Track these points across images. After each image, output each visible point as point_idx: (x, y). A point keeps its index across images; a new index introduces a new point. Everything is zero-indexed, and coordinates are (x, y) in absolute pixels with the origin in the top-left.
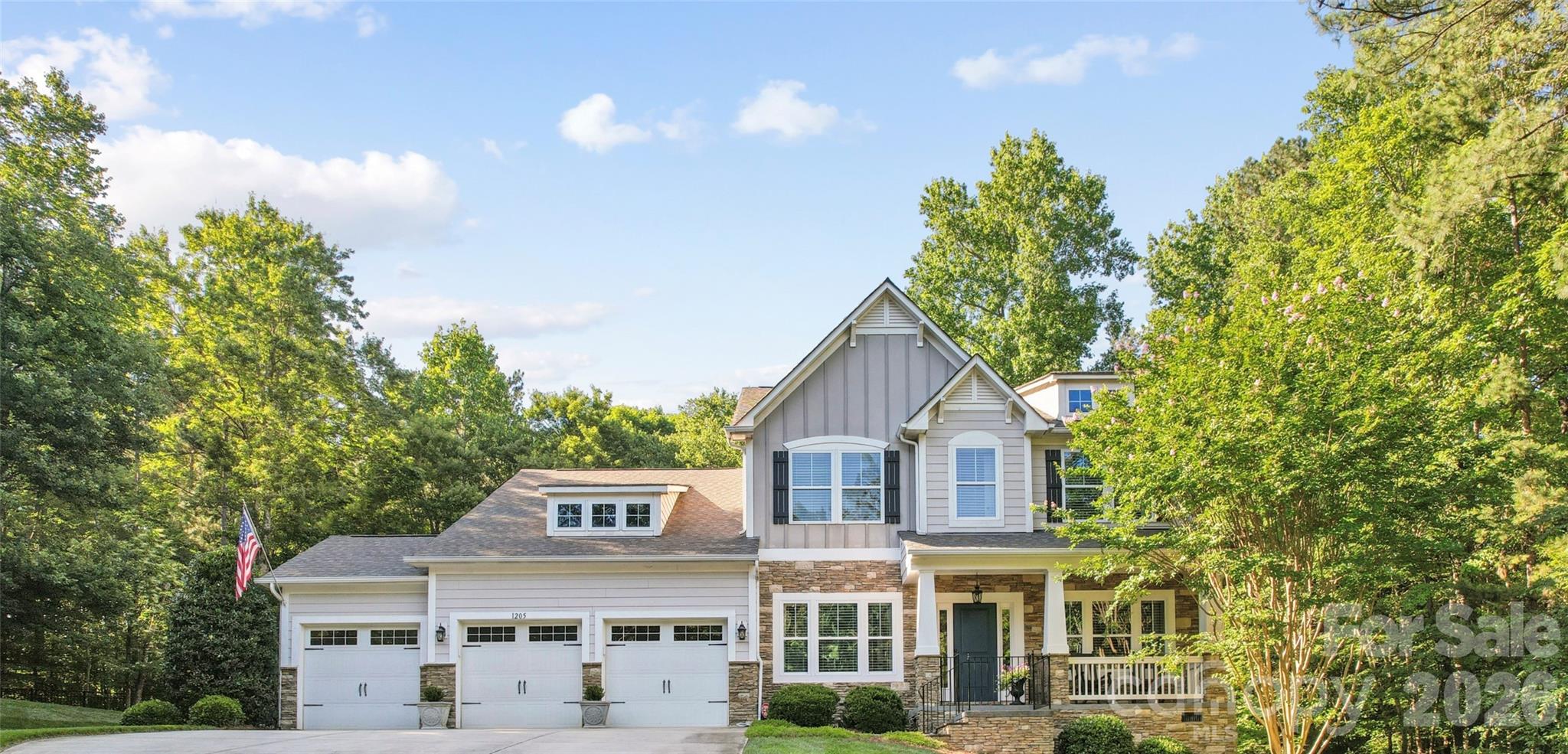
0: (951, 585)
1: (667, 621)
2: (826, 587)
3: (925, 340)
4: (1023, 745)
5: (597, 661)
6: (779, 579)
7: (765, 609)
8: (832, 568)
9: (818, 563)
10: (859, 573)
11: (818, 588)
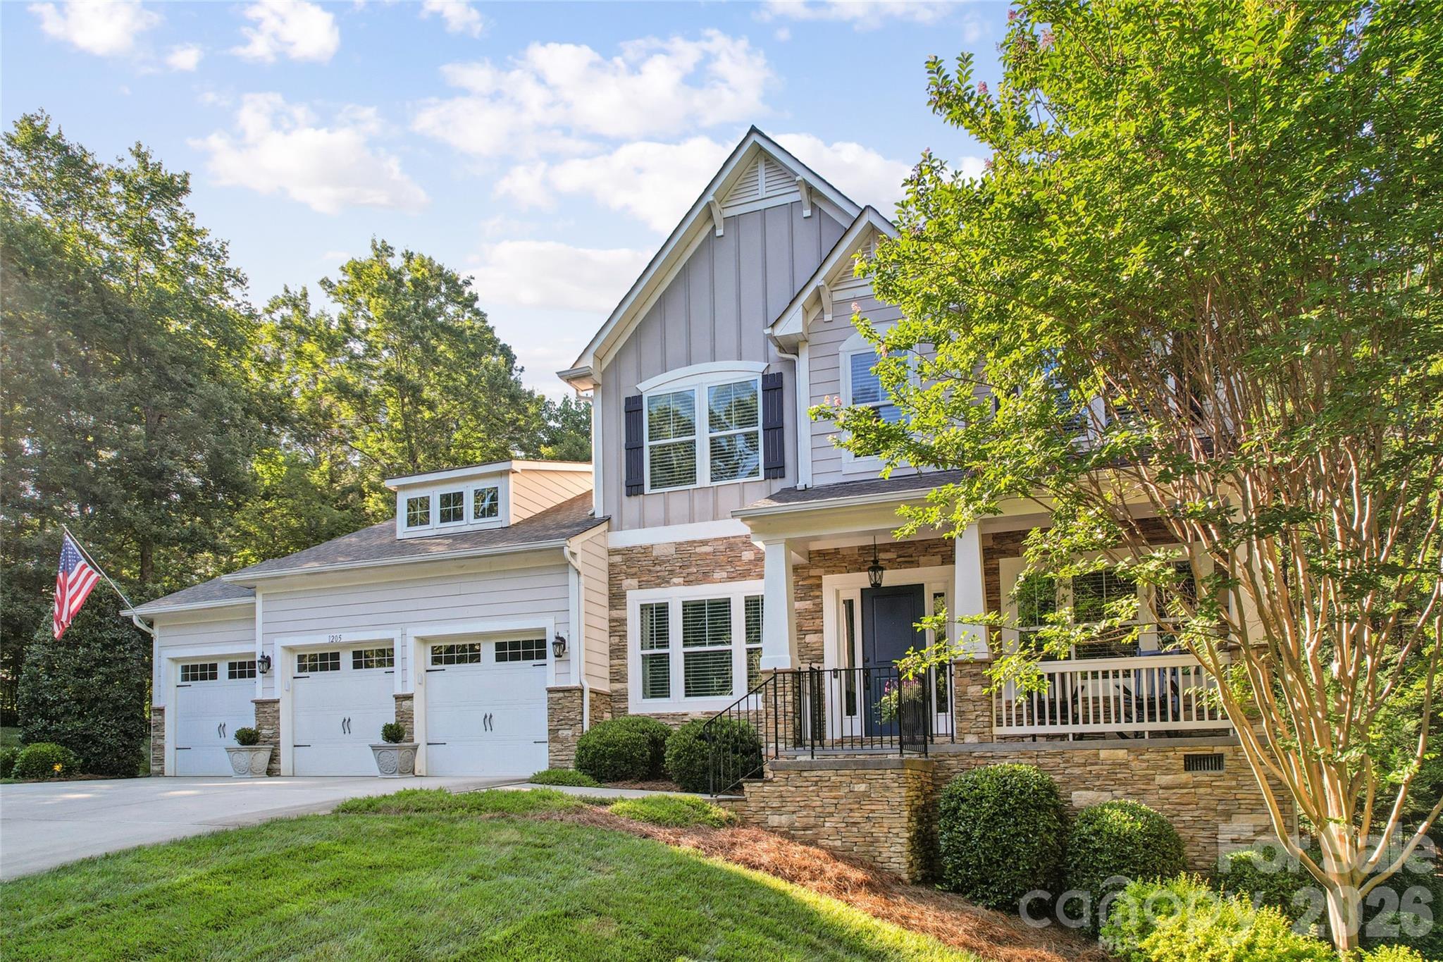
0: (855, 562)
1: (486, 636)
2: (691, 578)
3: (813, 206)
4: (857, 816)
5: (408, 692)
6: (634, 570)
7: (616, 614)
8: (698, 550)
9: (680, 544)
10: (732, 554)
11: (681, 580)
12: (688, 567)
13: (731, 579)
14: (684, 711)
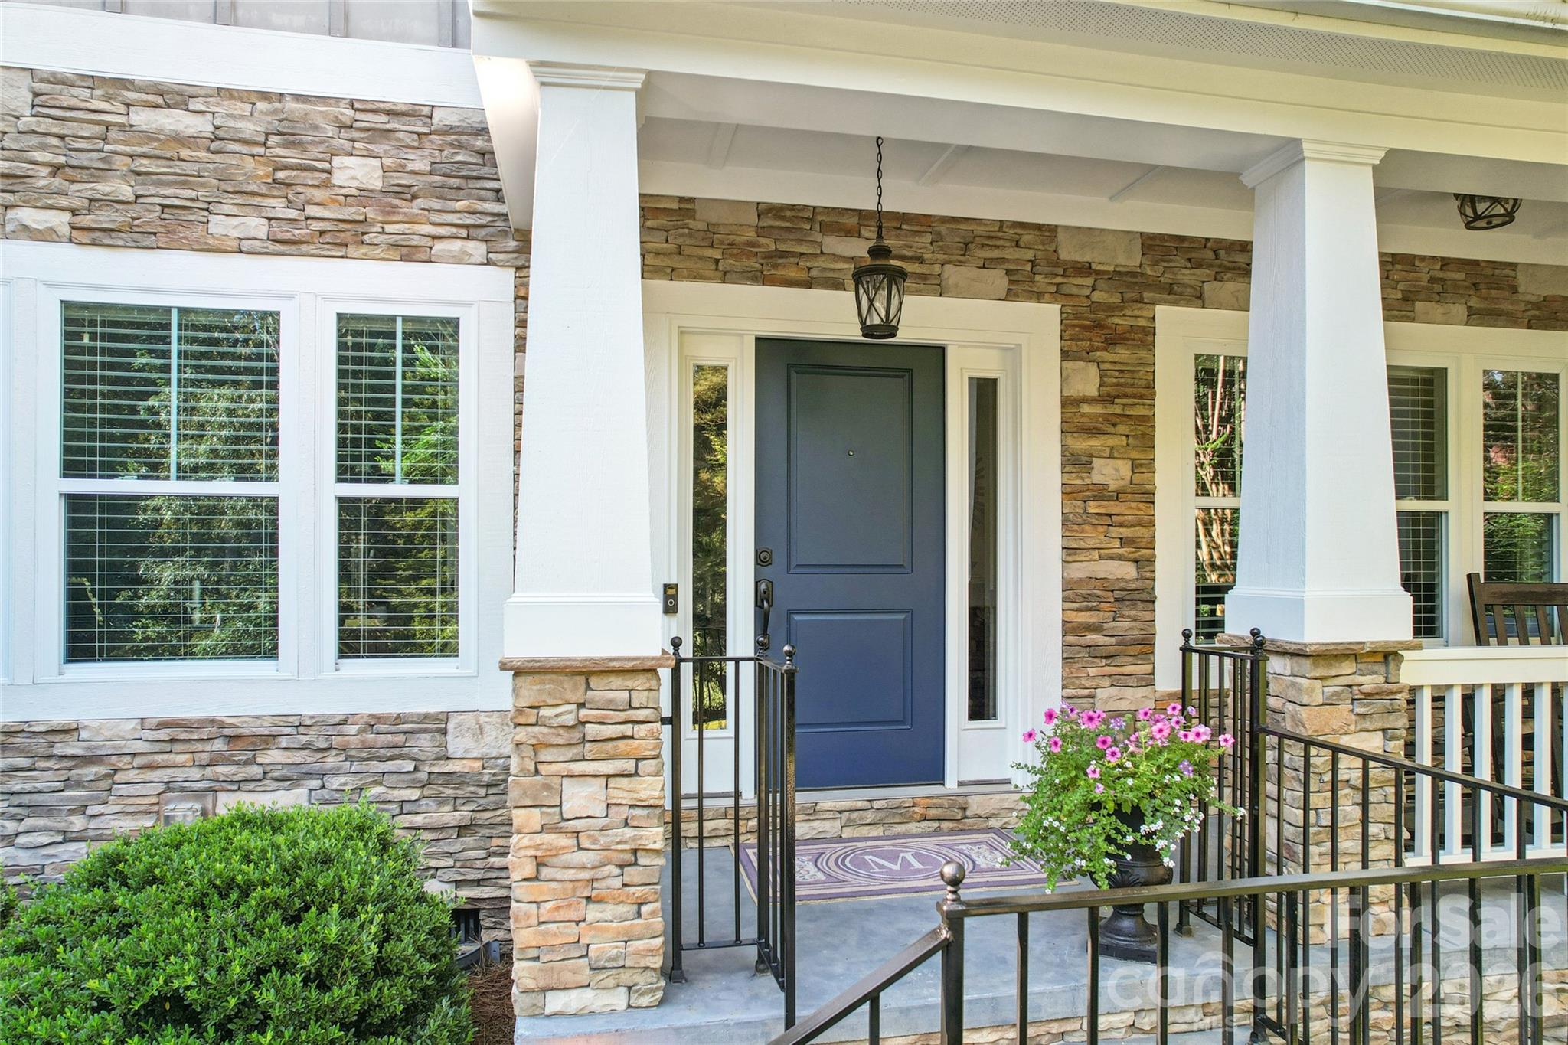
8: (141, 118)
9: (57, 80)
10: (293, 156)
11: (60, 220)
12: (96, 173)
13: (285, 245)
14: (59, 717)
